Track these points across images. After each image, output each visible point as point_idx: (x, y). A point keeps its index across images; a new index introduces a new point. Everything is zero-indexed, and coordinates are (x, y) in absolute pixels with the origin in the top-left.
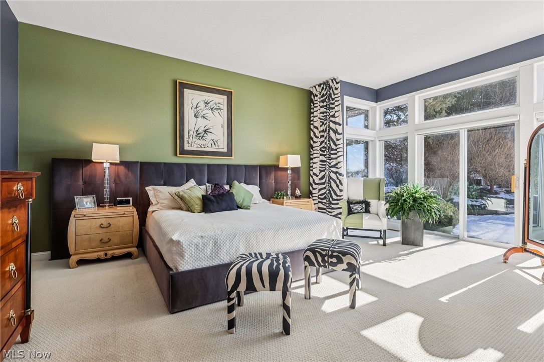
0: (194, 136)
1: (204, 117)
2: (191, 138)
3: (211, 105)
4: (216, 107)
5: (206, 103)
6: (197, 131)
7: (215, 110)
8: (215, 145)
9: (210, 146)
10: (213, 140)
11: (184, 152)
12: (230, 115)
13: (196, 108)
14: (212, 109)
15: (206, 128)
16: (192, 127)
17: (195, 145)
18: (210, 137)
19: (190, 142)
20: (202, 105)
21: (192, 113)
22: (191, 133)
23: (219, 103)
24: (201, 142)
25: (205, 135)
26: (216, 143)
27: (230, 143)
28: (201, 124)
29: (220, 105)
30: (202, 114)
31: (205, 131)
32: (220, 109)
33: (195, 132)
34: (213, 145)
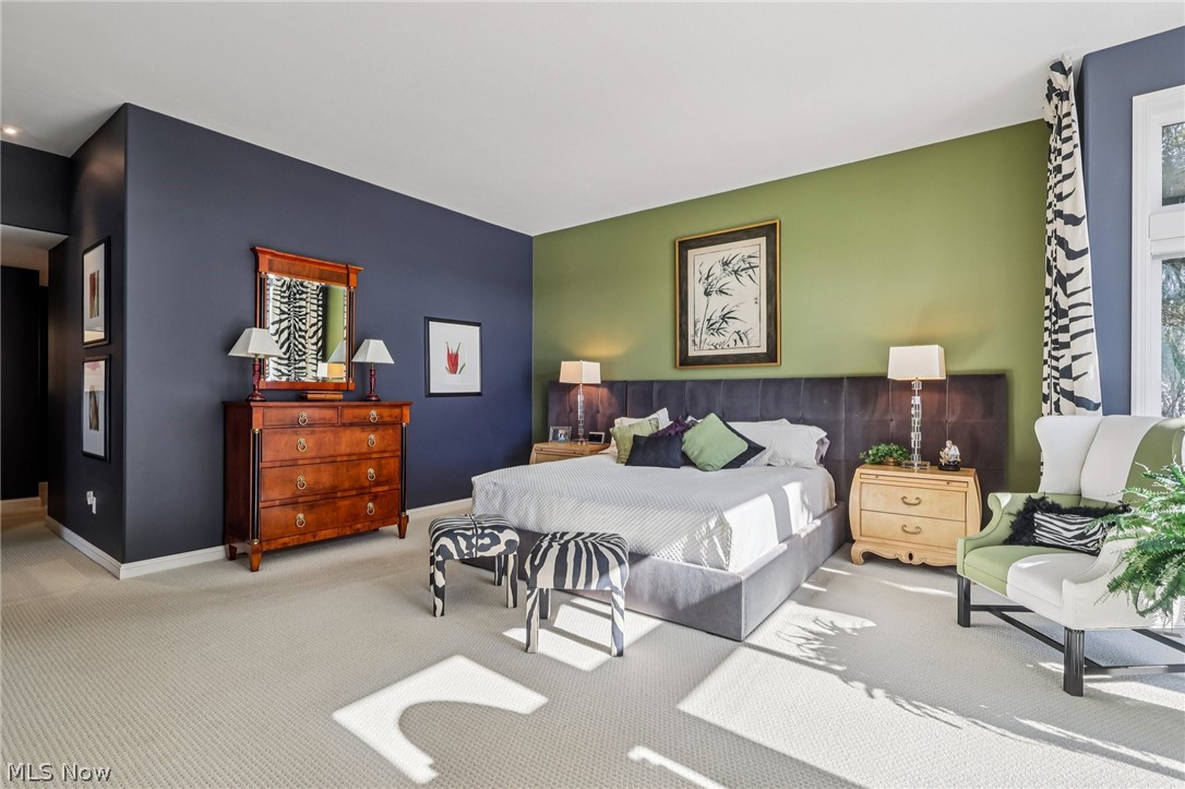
0: (704, 329)
1: (721, 292)
2: (699, 334)
3: (735, 265)
4: (743, 266)
5: (726, 264)
6: (709, 320)
7: (743, 273)
8: (742, 340)
9: (732, 344)
10: (738, 333)
11: (685, 361)
12: (772, 273)
13: (707, 279)
14: (736, 272)
15: (724, 312)
16: (700, 316)
17: (706, 347)
18: (732, 326)
19: (697, 341)
20: (718, 270)
21: (700, 289)
22: (699, 325)
23: (750, 257)
24: (717, 339)
25: (724, 325)
26: (743, 337)
27: (773, 333)
28: (717, 304)
29: (752, 260)
30: (718, 286)
31: (724, 318)
32: (752, 267)
33: (706, 323)
34: (738, 341)
